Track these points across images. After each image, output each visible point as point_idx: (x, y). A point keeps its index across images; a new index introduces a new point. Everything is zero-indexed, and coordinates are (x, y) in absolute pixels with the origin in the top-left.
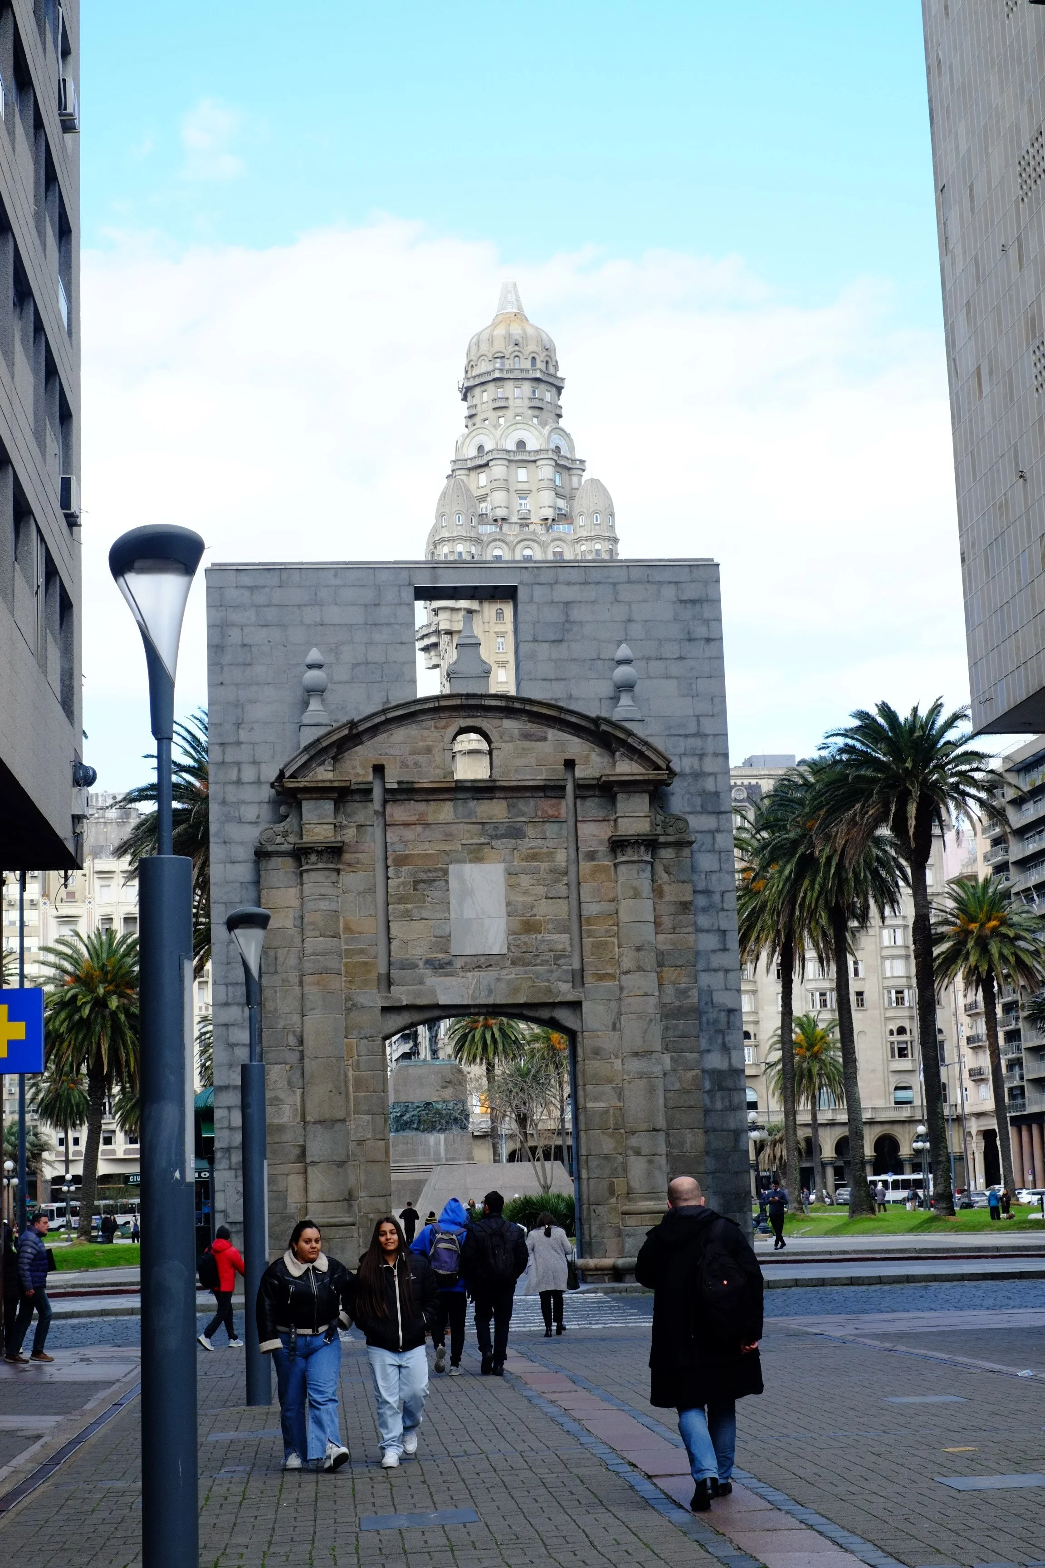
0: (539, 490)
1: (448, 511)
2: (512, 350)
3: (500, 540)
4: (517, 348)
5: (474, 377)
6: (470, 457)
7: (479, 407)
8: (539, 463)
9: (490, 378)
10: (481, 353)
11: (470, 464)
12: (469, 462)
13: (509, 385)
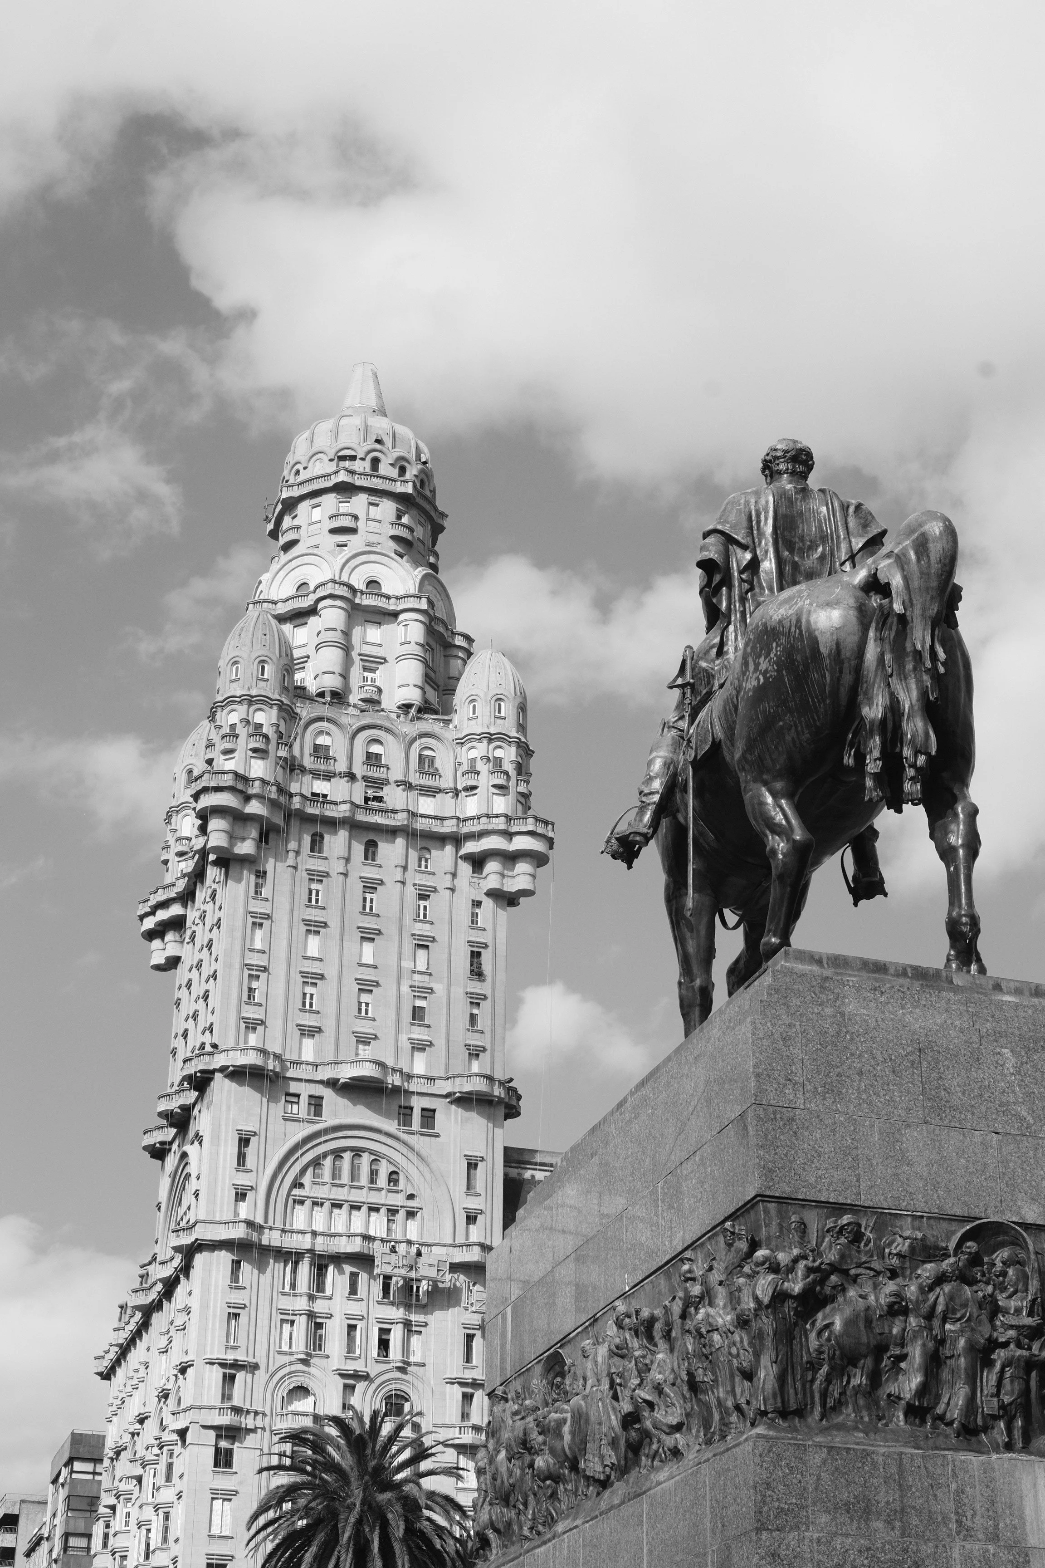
0: (399, 659)
1: (245, 655)
2: (370, 447)
3: (329, 720)
4: (378, 446)
5: (299, 484)
6: (284, 597)
7: (303, 531)
8: (402, 617)
9: (329, 484)
10: (315, 449)
11: (282, 609)
12: (280, 605)
13: (362, 499)
